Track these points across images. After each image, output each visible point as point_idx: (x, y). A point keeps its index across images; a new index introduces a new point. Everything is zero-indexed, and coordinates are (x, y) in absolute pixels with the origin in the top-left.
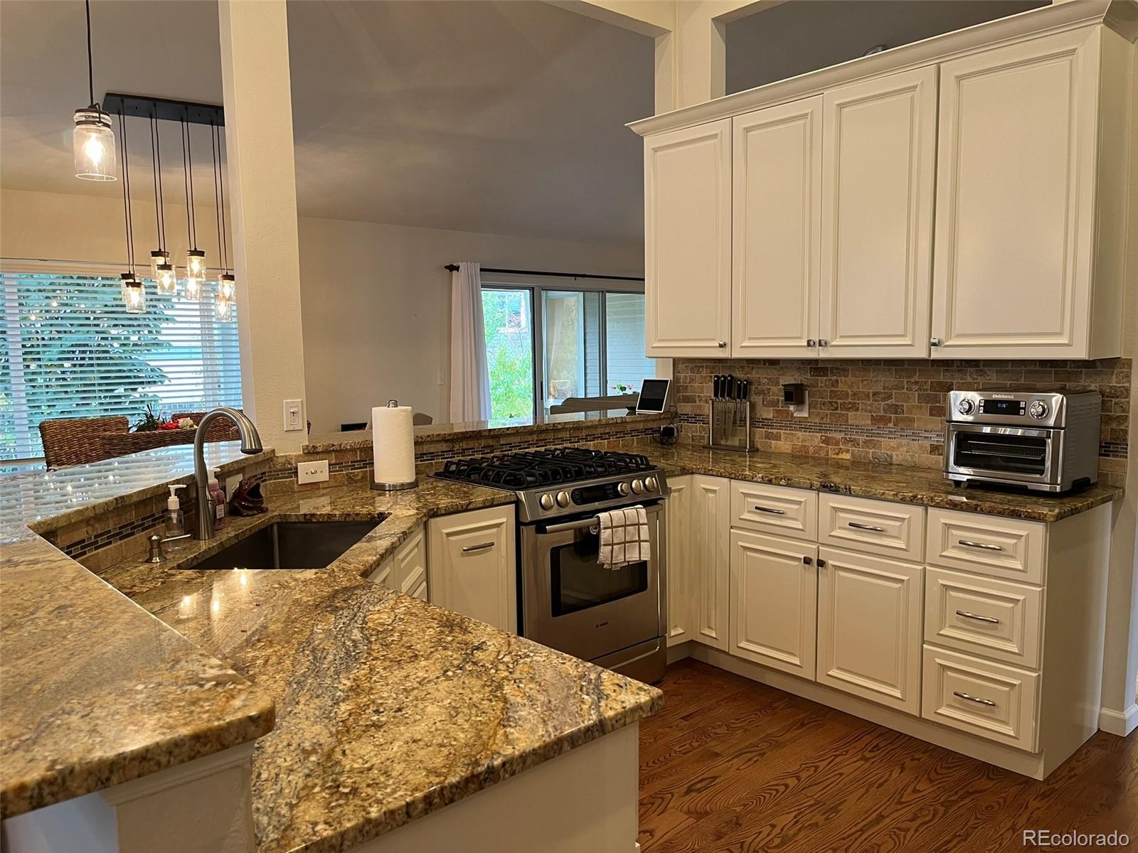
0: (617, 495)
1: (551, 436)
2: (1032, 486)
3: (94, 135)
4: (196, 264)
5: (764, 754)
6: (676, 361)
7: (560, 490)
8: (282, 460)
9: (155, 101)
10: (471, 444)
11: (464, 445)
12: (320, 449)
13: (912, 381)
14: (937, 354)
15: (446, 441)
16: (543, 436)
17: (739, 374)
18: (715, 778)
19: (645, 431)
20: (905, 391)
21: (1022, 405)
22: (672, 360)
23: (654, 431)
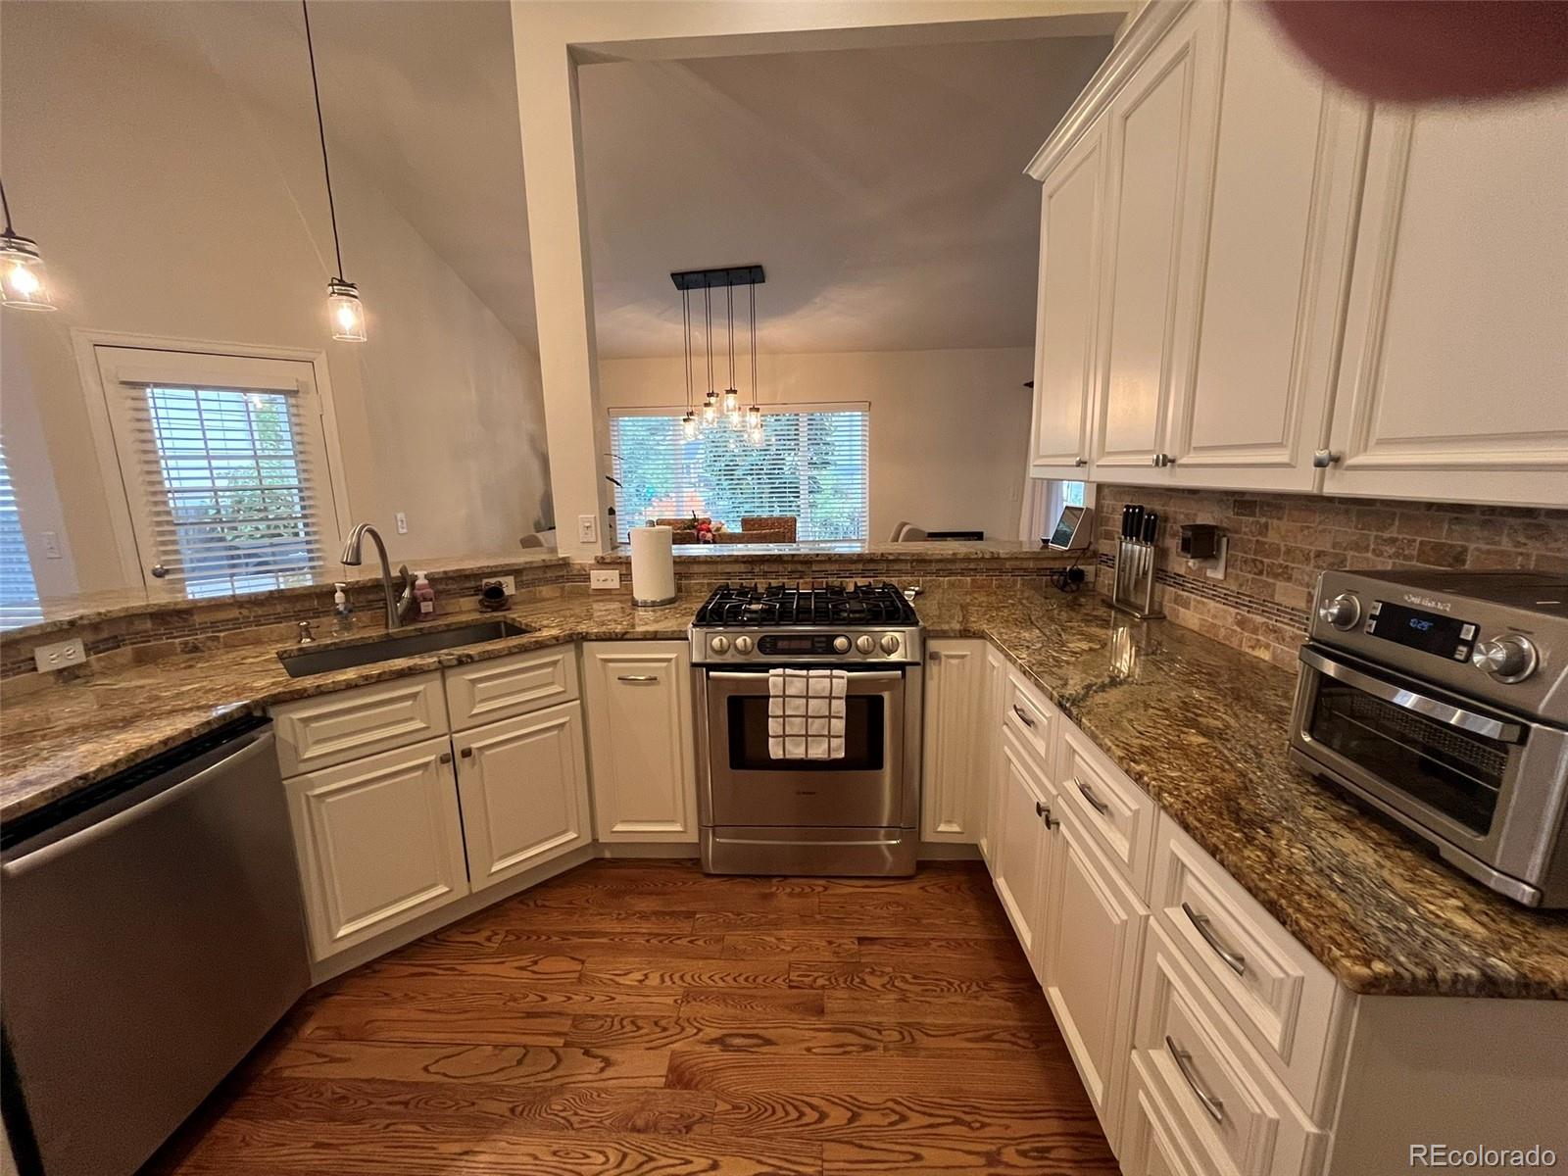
6: (1100, 487)
8: (578, 567)
12: (608, 561)
14: (1336, 486)
19: (1039, 571)
21: (1468, 633)
23: (1053, 572)
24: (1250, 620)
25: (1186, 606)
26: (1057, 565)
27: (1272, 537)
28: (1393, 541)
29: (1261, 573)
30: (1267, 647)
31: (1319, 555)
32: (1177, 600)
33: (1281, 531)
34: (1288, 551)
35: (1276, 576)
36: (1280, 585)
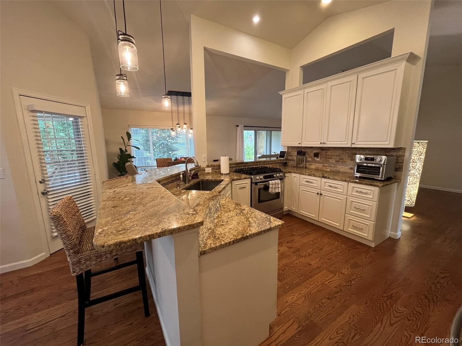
0: (274, 177)
1: (259, 163)
2: (376, 178)
3: (166, 100)
4: (185, 126)
5: (305, 236)
6: (288, 147)
7: (261, 176)
8: (202, 168)
9: (178, 92)
10: (241, 165)
11: (240, 165)
12: (210, 166)
13: (346, 152)
14: (353, 146)
15: (236, 164)
16: (257, 164)
17: (303, 150)
18: (293, 240)
19: (280, 163)
20: (344, 155)
21: (375, 159)
22: (287, 147)
23: (282, 163)
24: (325, 165)
25: (312, 165)
26: (282, 161)
27: (328, 154)
28: (347, 153)
29: (327, 159)
30: (329, 168)
31: (337, 155)
32: (309, 165)
33: (329, 153)
34: (331, 155)
35: (329, 159)
36: (330, 160)
